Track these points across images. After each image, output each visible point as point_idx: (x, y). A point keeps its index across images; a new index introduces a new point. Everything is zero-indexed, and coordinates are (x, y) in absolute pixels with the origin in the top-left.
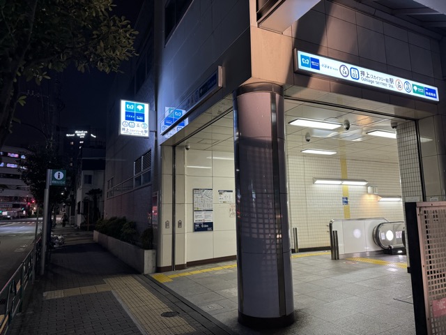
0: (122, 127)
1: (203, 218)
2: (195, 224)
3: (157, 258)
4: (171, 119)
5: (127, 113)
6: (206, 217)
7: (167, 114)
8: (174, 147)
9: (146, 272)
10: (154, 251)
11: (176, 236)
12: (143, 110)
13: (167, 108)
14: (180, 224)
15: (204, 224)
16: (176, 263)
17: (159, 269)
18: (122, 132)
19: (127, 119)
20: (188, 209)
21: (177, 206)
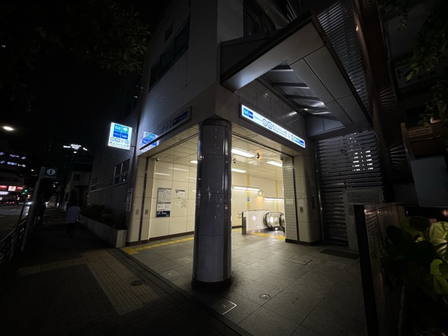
0: (110, 141)
1: (163, 208)
2: (157, 212)
3: (128, 236)
4: (147, 140)
5: (115, 132)
6: (166, 207)
7: (144, 136)
8: (148, 158)
9: (117, 247)
10: (126, 231)
11: (144, 220)
12: (127, 132)
13: (145, 132)
14: (147, 212)
15: (164, 212)
16: (142, 239)
17: (128, 244)
18: (109, 145)
19: (114, 135)
20: (153, 201)
21: (146, 199)
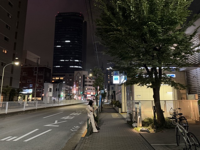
0: (113, 82)
3: (122, 110)
9: (119, 113)
11: (126, 105)
16: (126, 112)
17: (122, 112)
21: (125, 99)
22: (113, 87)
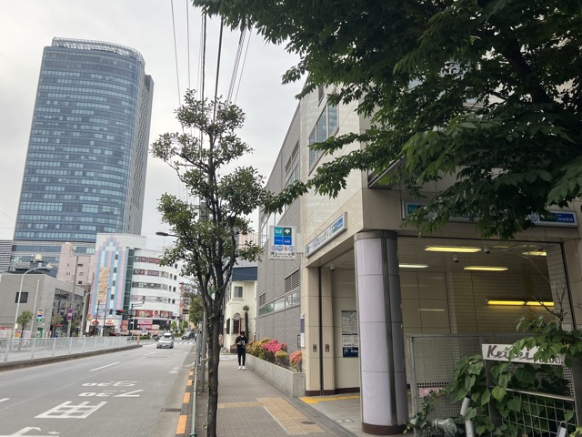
2: (344, 348)
3: (305, 382)
5: (276, 238)
8: (320, 268)
11: (324, 360)
12: (290, 234)
14: (327, 348)
16: (325, 388)
17: (306, 394)
18: (272, 257)
19: (276, 243)
22: (241, 288)
